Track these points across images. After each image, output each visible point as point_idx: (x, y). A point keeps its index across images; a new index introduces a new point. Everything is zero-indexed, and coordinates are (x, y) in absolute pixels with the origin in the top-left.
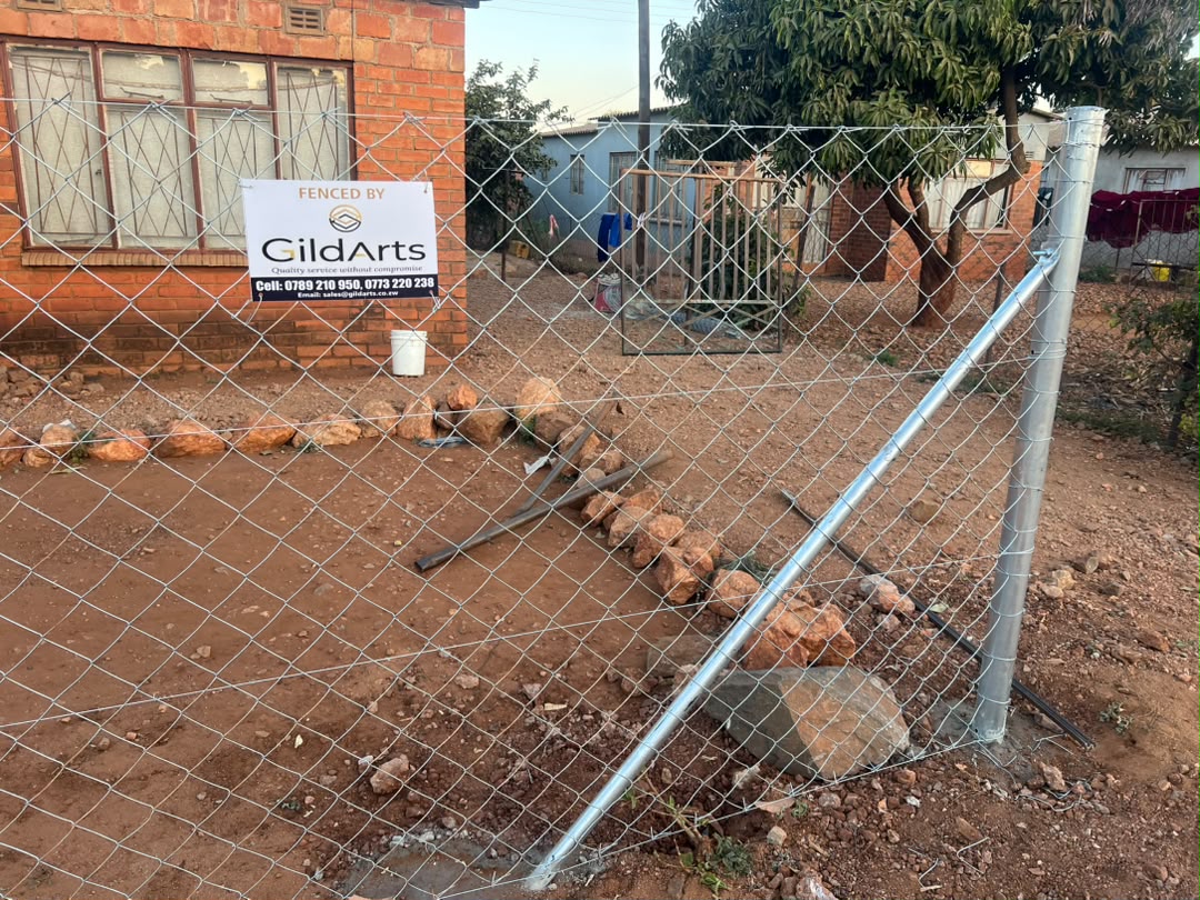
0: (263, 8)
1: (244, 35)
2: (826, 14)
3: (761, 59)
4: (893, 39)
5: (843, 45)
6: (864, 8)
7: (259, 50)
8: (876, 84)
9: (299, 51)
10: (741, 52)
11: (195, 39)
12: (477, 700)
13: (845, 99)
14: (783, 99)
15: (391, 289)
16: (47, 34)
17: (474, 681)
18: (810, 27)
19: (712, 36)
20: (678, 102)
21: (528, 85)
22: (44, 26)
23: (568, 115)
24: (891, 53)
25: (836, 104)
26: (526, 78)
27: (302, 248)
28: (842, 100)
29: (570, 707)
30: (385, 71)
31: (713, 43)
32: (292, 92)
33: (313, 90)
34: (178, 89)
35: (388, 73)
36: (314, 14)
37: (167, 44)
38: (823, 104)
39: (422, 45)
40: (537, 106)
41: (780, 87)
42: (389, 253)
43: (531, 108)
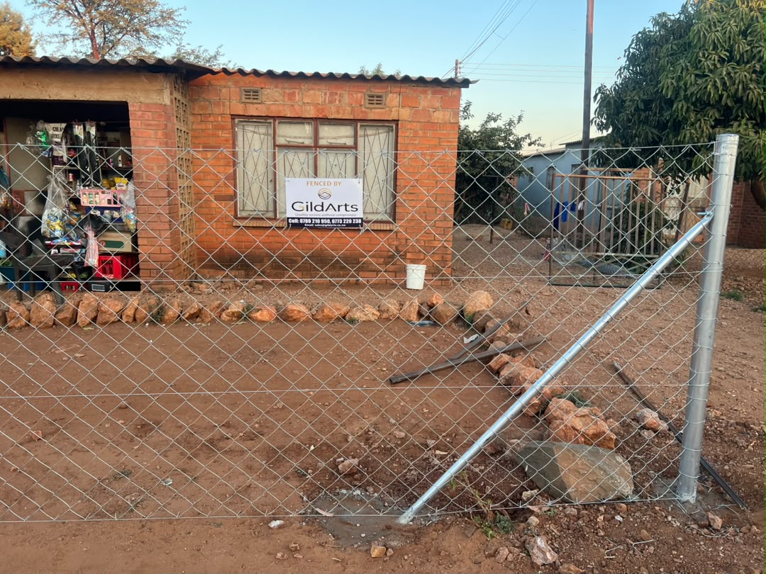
0: (355, 96)
1: (344, 110)
2: (696, 75)
3: (656, 105)
4: (743, 88)
5: (707, 94)
6: (722, 71)
7: (352, 117)
8: (732, 117)
9: (371, 117)
10: (643, 101)
11: (321, 113)
12: (402, 444)
13: (709, 128)
14: (670, 129)
15: (343, 224)
16: (254, 115)
17: (403, 434)
18: (685, 84)
19: (626, 92)
20: (605, 133)
21: (517, 126)
22: (253, 110)
23: (541, 142)
24: (742, 97)
25: (703, 131)
26: (516, 122)
27: (307, 206)
28: (707, 128)
29: (449, 454)
30: (415, 124)
31: (625, 97)
32: (366, 138)
33: (377, 137)
34: (311, 138)
35: (416, 126)
36: (380, 97)
37: (308, 116)
38: (693, 131)
39: (436, 109)
40: (522, 138)
41: (668, 121)
42: (342, 208)
43: (518, 139)
